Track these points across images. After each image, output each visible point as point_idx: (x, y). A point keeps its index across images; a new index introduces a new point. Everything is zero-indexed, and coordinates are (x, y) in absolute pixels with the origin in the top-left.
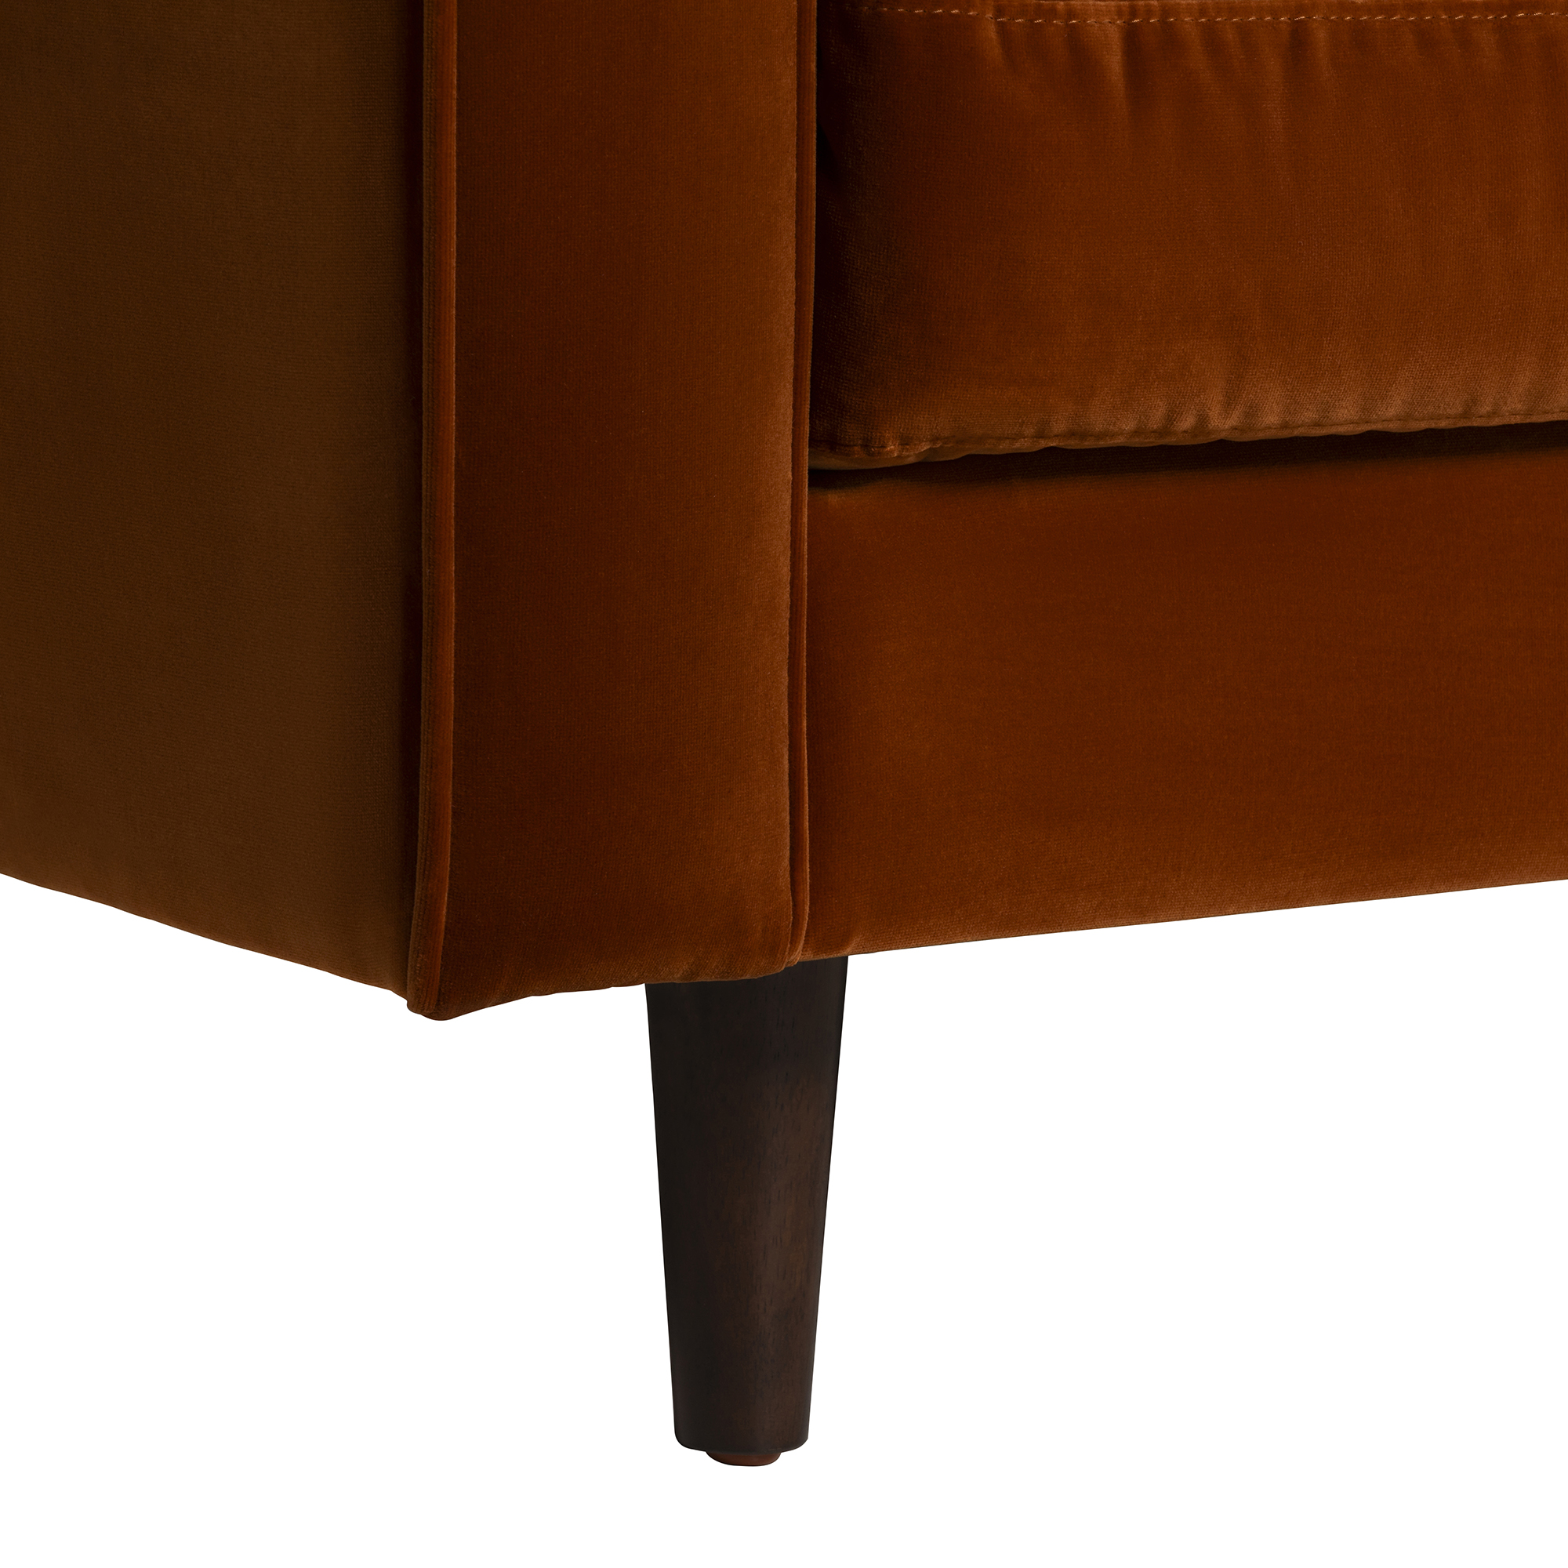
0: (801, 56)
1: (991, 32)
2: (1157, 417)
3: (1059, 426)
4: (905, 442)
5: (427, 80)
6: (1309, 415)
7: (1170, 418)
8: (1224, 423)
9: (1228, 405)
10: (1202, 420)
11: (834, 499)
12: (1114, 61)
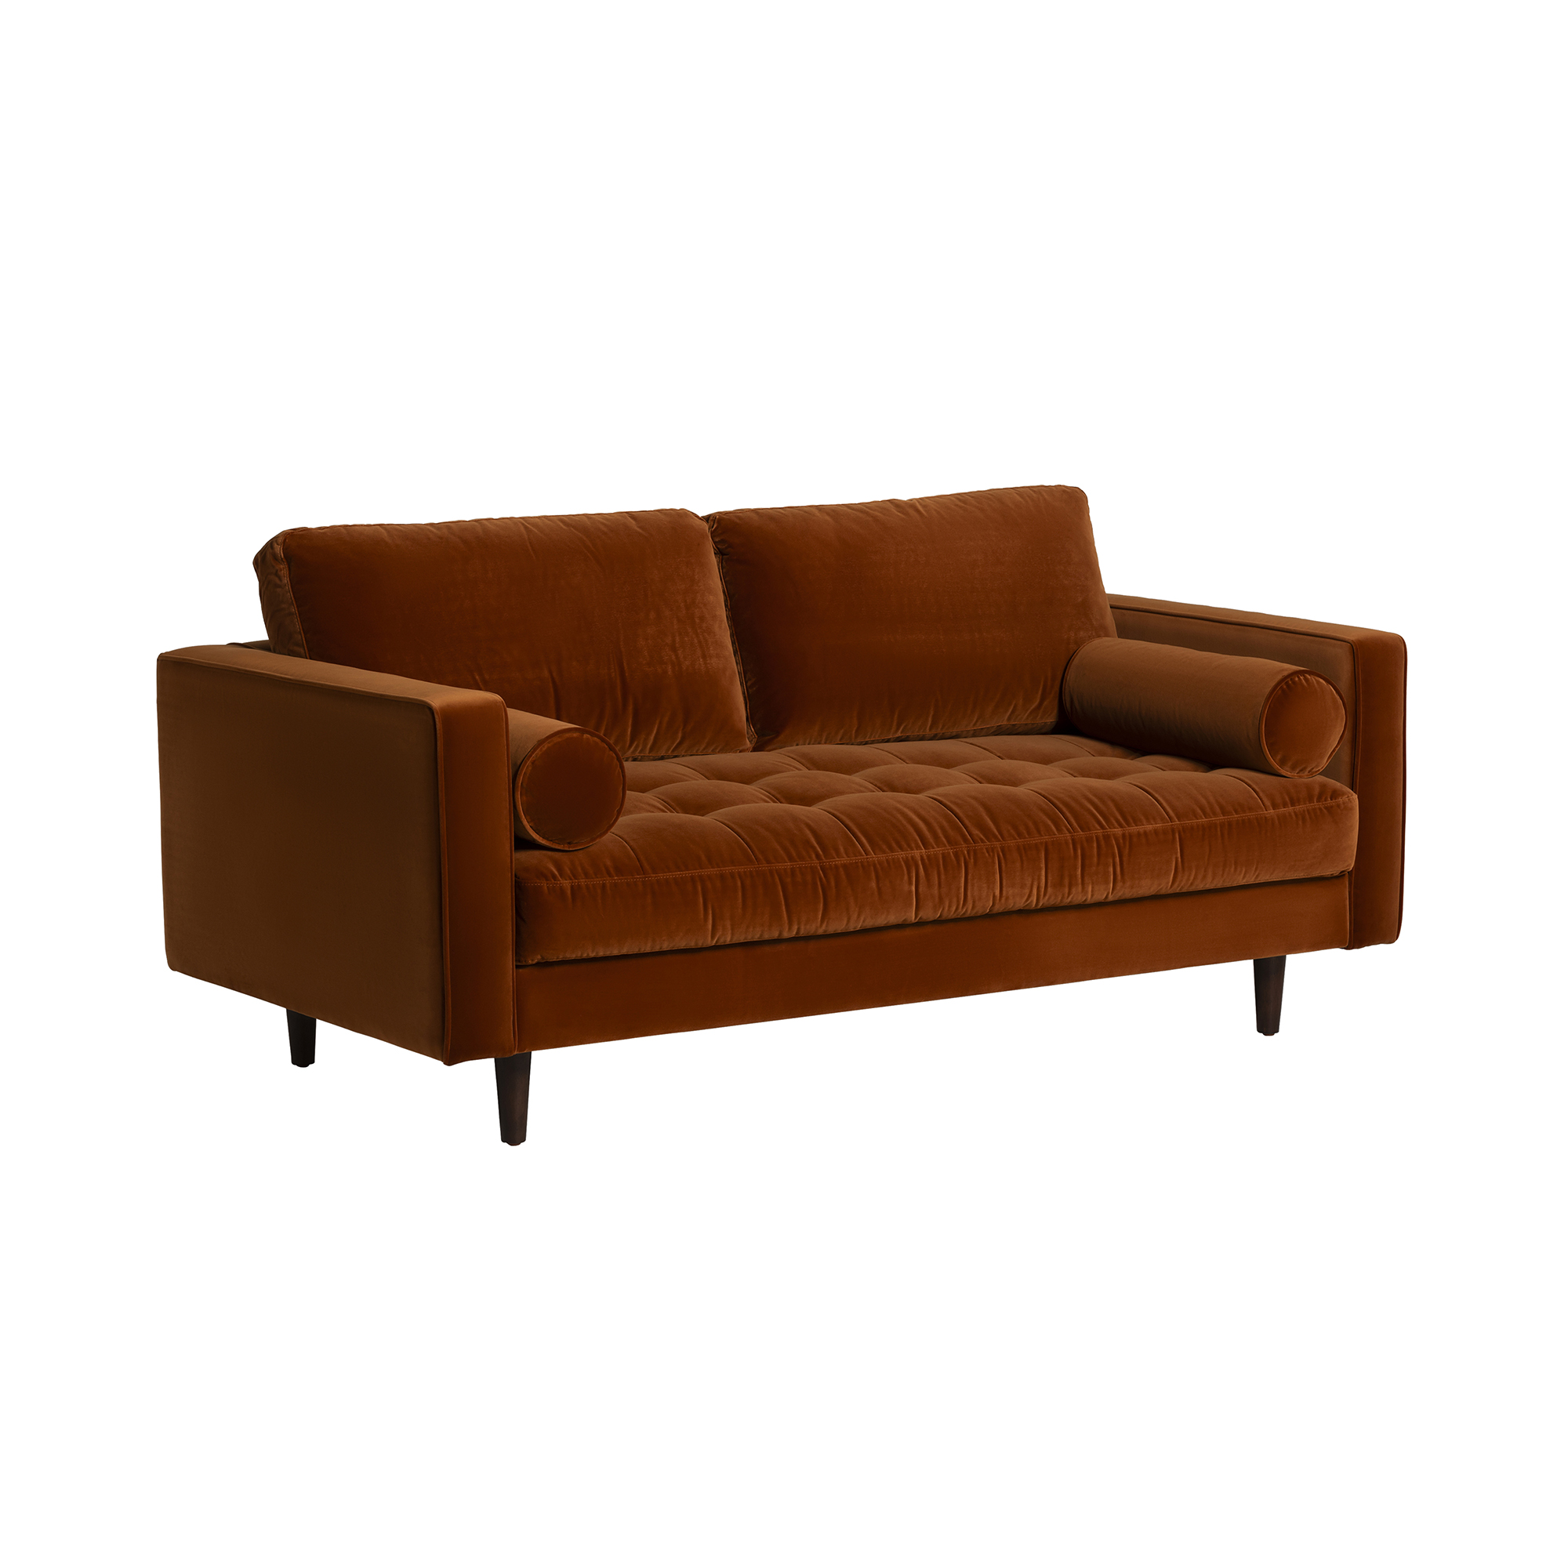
0: (512, 893)
1: (546, 888)
2: (579, 955)
3: (561, 957)
4: (532, 960)
5: (443, 903)
6: (608, 953)
7: (582, 954)
8: (592, 955)
9: (593, 952)
10: (588, 954)
11: (521, 970)
12: (569, 892)
